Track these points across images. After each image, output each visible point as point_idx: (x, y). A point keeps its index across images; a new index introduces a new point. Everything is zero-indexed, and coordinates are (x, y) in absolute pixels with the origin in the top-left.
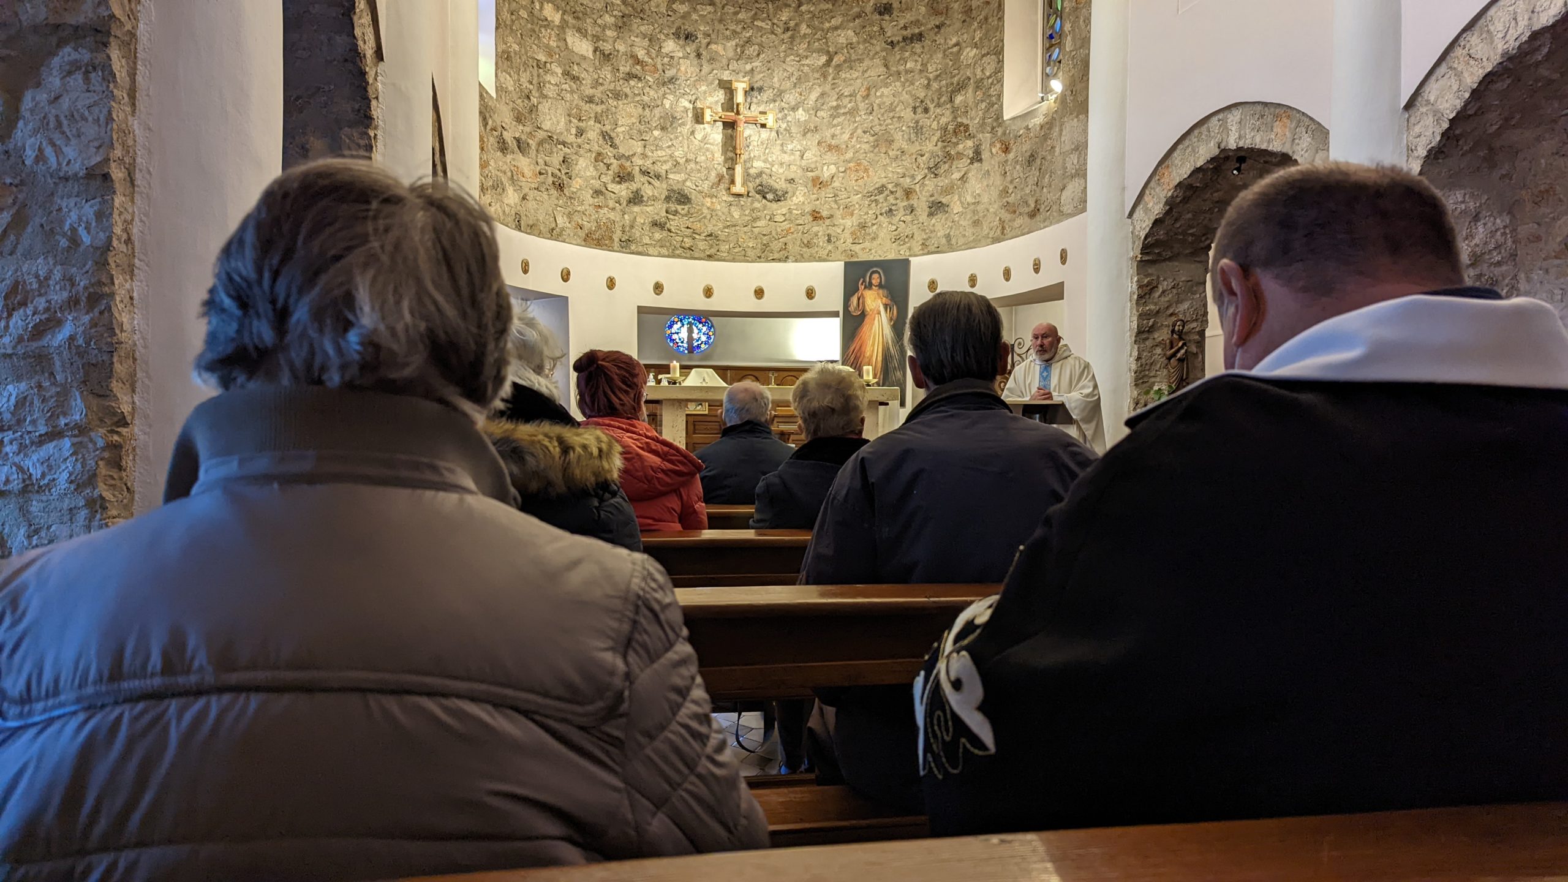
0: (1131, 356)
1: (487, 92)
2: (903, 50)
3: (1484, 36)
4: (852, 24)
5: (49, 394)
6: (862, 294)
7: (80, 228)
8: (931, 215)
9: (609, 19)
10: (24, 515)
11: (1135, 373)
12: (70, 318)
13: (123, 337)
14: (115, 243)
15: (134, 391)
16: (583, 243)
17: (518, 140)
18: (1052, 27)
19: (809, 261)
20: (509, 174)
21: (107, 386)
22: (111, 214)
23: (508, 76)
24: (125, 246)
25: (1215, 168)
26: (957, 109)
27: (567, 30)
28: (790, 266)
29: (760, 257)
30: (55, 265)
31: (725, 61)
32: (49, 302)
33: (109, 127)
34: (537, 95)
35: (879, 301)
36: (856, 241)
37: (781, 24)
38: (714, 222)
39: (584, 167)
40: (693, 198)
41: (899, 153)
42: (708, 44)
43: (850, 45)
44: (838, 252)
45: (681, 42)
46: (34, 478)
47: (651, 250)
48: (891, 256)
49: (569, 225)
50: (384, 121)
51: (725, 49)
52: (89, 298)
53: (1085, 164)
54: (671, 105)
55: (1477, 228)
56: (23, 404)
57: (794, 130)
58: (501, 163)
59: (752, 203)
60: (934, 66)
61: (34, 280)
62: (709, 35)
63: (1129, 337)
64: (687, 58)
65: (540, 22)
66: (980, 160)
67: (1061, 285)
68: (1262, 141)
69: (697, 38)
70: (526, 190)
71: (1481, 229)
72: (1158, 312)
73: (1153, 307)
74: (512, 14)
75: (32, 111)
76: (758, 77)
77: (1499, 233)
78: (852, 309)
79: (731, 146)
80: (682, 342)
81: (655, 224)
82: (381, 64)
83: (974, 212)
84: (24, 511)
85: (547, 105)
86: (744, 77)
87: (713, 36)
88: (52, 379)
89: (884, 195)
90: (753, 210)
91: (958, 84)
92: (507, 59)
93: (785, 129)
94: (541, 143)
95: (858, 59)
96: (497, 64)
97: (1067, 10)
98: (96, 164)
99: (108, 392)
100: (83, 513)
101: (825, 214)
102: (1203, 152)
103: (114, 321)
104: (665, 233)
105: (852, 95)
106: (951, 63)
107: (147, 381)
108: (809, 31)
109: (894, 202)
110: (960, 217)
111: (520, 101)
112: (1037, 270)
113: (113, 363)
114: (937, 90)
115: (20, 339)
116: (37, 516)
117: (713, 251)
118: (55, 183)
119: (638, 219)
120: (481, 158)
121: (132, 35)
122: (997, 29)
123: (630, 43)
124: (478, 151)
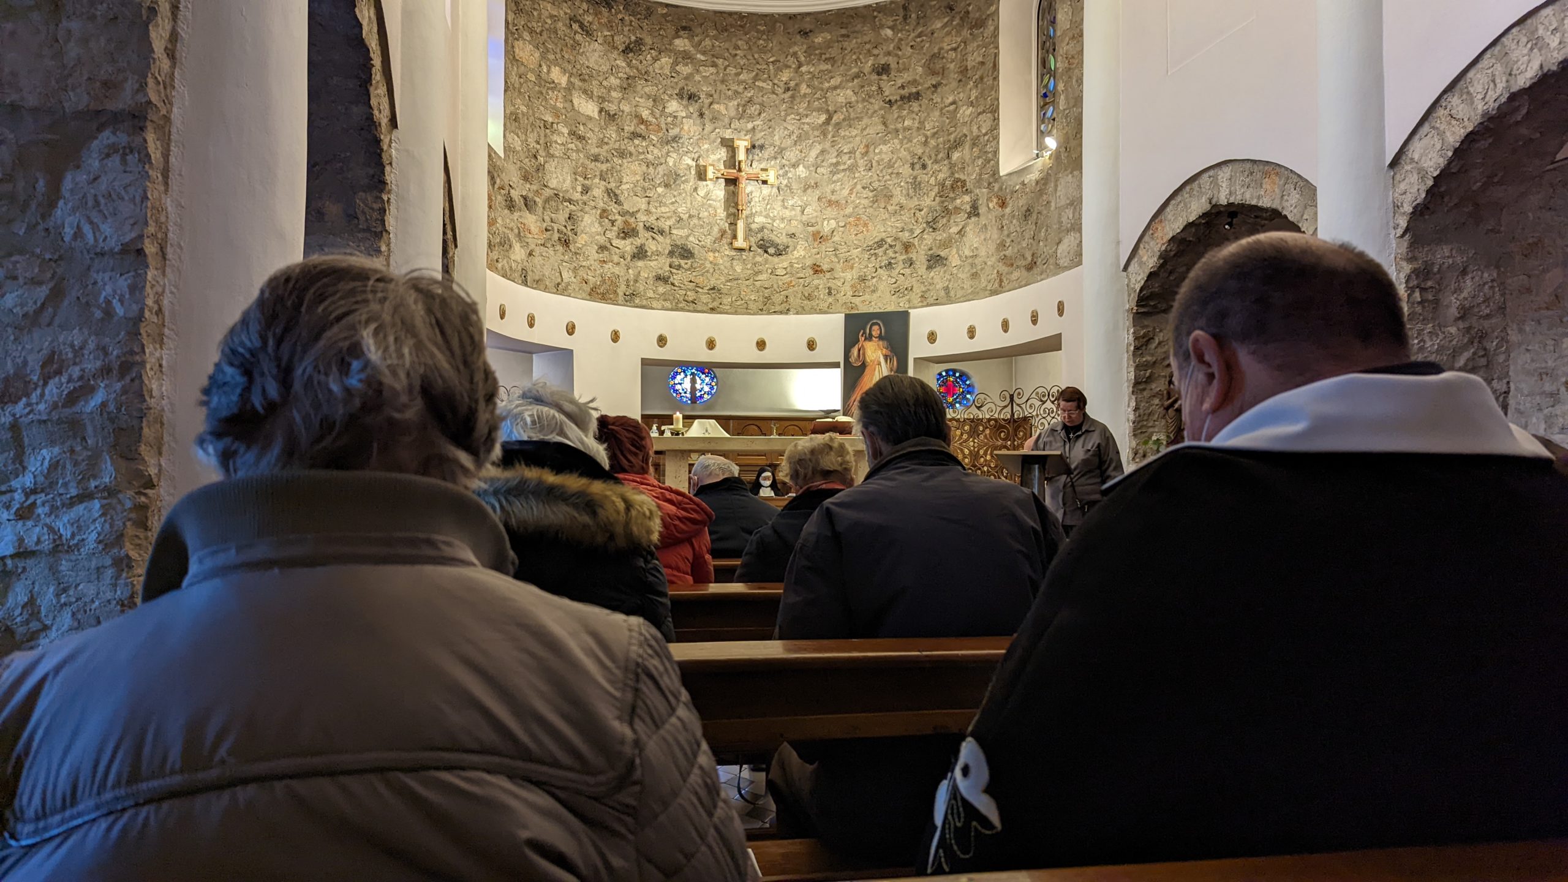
0: (1129, 406)
1: (495, 153)
2: (901, 108)
3: (1464, 97)
4: (850, 84)
5: (81, 458)
6: (862, 345)
7: (114, 301)
8: (929, 268)
9: (614, 81)
10: (54, 574)
11: (1134, 423)
12: (102, 385)
13: (152, 402)
14: (147, 314)
15: (160, 454)
16: (588, 297)
17: (525, 198)
18: (1046, 86)
19: (810, 313)
20: (516, 231)
21: (136, 450)
22: (144, 287)
23: (516, 137)
24: (156, 317)
25: (1207, 223)
26: (955, 165)
27: (573, 92)
28: (792, 318)
29: (761, 310)
30: (89, 334)
31: (727, 120)
32: (83, 370)
33: (144, 205)
34: (544, 154)
35: (880, 352)
36: (856, 294)
37: (782, 84)
38: (717, 276)
39: (589, 223)
40: (696, 252)
41: (898, 208)
42: (711, 104)
43: (849, 104)
44: (839, 305)
45: (685, 102)
46: (64, 538)
47: (655, 304)
48: (891, 308)
49: (574, 280)
50: (397, 185)
51: (726, 108)
52: (121, 366)
53: (1080, 218)
54: (675, 163)
55: (1464, 282)
56: (56, 469)
57: (795, 186)
58: (508, 221)
59: (754, 257)
60: (932, 124)
61: (69, 350)
62: (712, 96)
63: (1126, 389)
64: (690, 117)
65: (548, 85)
66: (978, 215)
67: (1059, 336)
68: (1252, 198)
69: (700, 98)
70: (532, 246)
71: (1469, 283)
72: (1155, 363)
73: (1149, 358)
74: (520, 77)
75: (72, 190)
76: (759, 135)
77: (1487, 287)
78: (852, 360)
79: (733, 203)
80: (685, 393)
81: (659, 278)
82: (395, 132)
83: (972, 265)
84: (54, 570)
85: (554, 164)
86: (746, 135)
87: (715, 96)
88: (84, 444)
89: (883, 249)
90: (755, 264)
91: (955, 141)
92: (515, 120)
93: (786, 186)
94: (547, 201)
95: (857, 118)
96: (505, 125)
97: (1061, 70)
98: (131, 240)
99: (137, 456)
100: (110, 572)
101: (825, 267)
102: (1195, 208)
103: (145, 388)
104: (668, 287)
105: (852, 152)
106: (948, 121)
107: (173, 445)
108: (809, 91)
109: (893, 256)
110: (958, 270)
111: (527, 160)
112: (1034, 321)
113: (141, 428)
114: (935, 147)
115: (55, 406)
116: (66, 575)
117: (715, 304)
118: (91, 258)
119: (642, 274)
120: (489, 216)
121: (167, 119)
122: (992, 89)
123: (634, 103)
124: (487, 209)
